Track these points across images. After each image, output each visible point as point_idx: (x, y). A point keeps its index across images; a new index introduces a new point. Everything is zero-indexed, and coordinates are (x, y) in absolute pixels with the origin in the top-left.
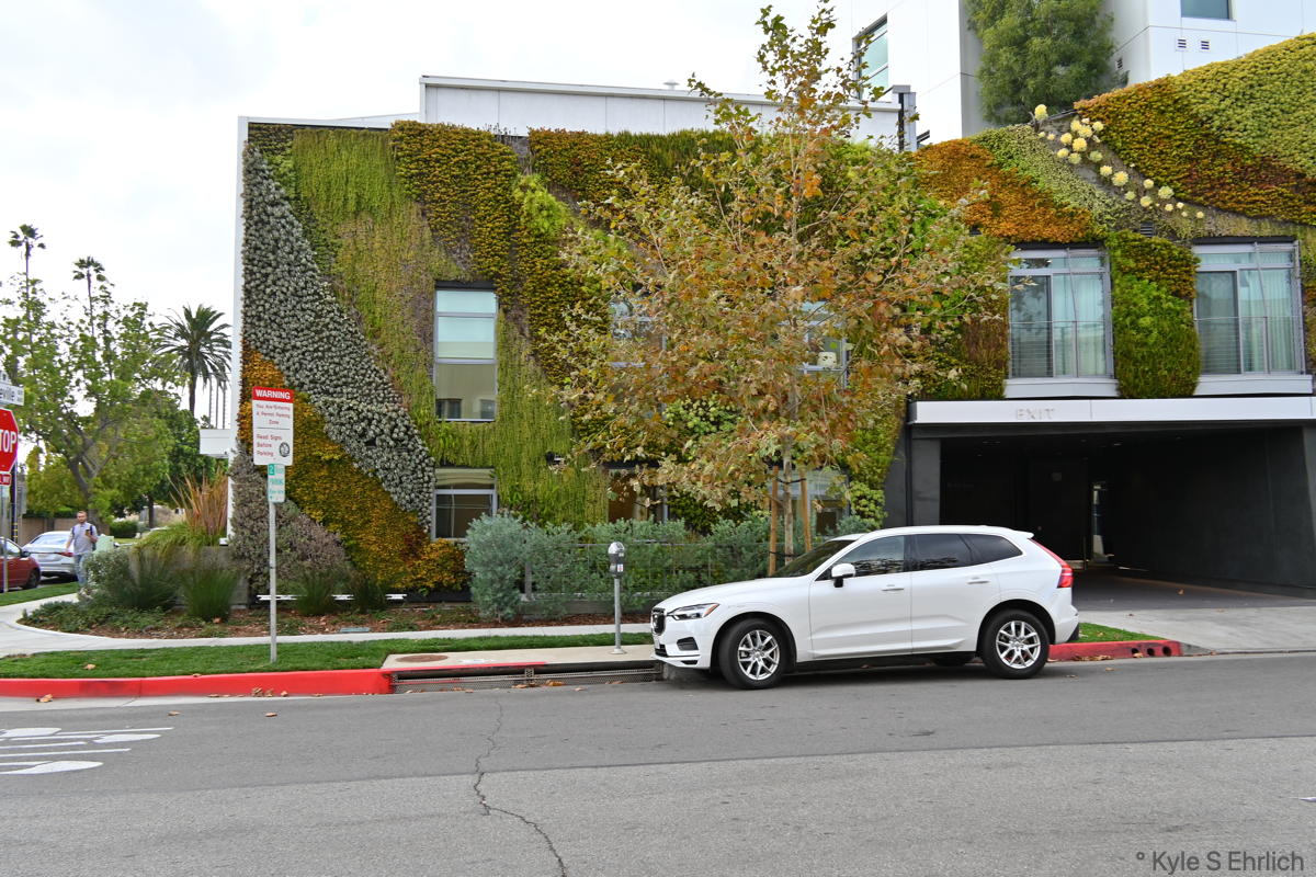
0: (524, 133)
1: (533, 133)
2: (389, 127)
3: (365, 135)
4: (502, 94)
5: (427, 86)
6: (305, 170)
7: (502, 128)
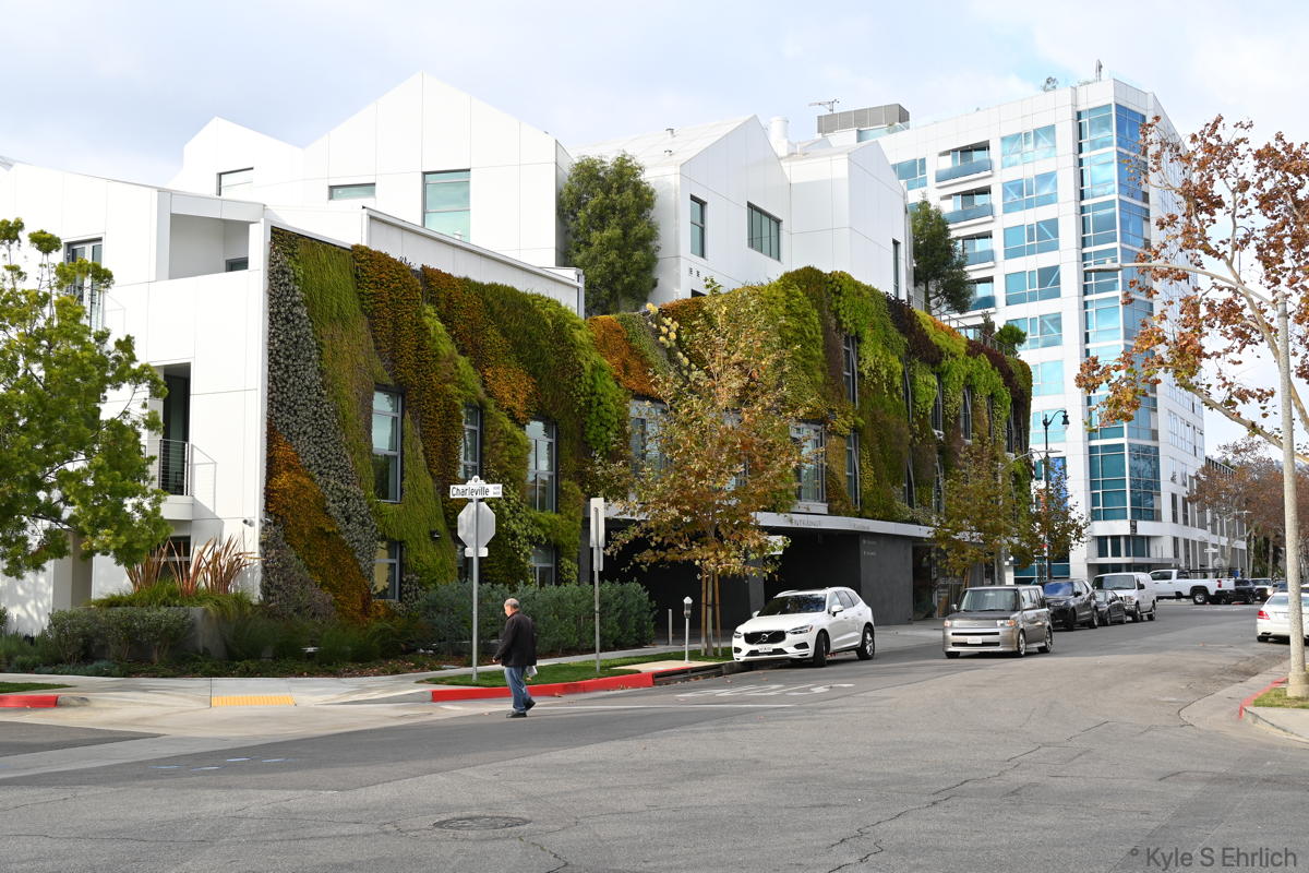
0: (417, 267)
1: (423, 268)
2: (349, 247)
3: (339, 253)
4: (405, 233)
5: (372, 218)
6: (309, 276)
7: (408, 261)
